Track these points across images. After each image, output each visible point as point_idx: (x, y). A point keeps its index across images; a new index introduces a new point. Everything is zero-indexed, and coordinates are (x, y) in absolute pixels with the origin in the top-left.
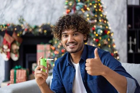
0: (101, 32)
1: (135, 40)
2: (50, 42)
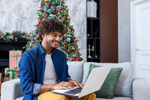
0: (70, 39)
1: (93, 47)
2: (23, 48)
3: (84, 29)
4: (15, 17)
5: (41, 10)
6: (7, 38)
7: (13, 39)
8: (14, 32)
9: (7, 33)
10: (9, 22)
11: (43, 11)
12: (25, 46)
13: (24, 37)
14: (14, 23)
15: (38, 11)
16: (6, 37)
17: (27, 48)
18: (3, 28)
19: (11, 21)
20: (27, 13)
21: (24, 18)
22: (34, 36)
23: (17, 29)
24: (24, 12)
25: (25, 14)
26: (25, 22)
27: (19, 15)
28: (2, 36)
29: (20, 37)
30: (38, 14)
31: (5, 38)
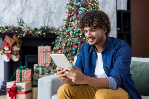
2: (53, 43)
3: (114, 23)
4: (43, 12)
5: (70, 3)
6: (35, 34)
7: (41, 34)
8: (42, 27)
9: (35, 28)
10: (37, 17)
11: (72, 5)
12: (54, 41)
13: (52, 32)
14: (41, 18)
15: (67, 5)
16: (34, 32)
17: (56, 43)
18: (31, 24)
19: (38, 16)
20: (54, 8)
21: (52, 13)
22: (64, 31)
23: (45, 24)
24: (51, 6)
25: (52, 9)
26: (53, 16)
27: (47, 9)
28: (31, 32)
29: (48, 32)
30: (67, 8)
31: (34, 34)
